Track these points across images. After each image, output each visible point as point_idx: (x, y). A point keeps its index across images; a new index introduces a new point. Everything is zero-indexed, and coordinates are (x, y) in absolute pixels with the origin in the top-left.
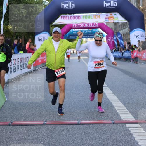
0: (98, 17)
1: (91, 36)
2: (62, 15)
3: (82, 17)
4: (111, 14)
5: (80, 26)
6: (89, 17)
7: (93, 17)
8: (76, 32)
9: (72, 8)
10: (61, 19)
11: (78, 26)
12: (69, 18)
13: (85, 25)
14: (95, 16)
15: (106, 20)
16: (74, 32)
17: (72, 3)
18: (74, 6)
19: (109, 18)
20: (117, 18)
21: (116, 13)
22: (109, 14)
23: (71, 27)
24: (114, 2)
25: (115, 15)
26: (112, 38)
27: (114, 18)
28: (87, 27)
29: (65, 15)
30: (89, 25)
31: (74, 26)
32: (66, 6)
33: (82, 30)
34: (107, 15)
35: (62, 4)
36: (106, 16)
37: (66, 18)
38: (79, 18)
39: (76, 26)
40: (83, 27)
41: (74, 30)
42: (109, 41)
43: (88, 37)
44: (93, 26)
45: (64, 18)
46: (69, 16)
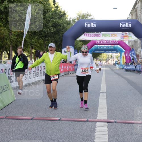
0: (115, 35)
1: (113, 51)
2: (86, 33)
3: (101, 35)
4: (126, 34)
5: (102, 42)
6: (108, 35)
7: (110, 35)
8: (101, 47)
9: (93, 27)
10: (84, 36)
11: (101, 42)
12: (91, 36)
13: (106, 42)
14: (112, 35)
15: (122, 39)
16: (99, 47)
17: (94, 23)
18: (95, 26)
19: (124, 37)
20: (131, 37)
21: (130, 33)
22: (124, 33)
23: (95, 43)
24: (129, 24)
25: (130, 34)
26: (129, 53)
27: (128, 37)
28: (108, 43)
29: (88, 33)
30: (110, 42)
31: (98, 42)
32: (88, 25)
33: (105, 45)
34: (123, 34)
35: (85, 24)
36: (121, 35)
37: (88, 35)
38: (99, 36)
39: (99, 42)
40: (105, 43)
41: (98, 45)
42: (127, 56)
43: (111, 51)
44: (114, 43)
45: (86, 35)
46: (91, 34)
